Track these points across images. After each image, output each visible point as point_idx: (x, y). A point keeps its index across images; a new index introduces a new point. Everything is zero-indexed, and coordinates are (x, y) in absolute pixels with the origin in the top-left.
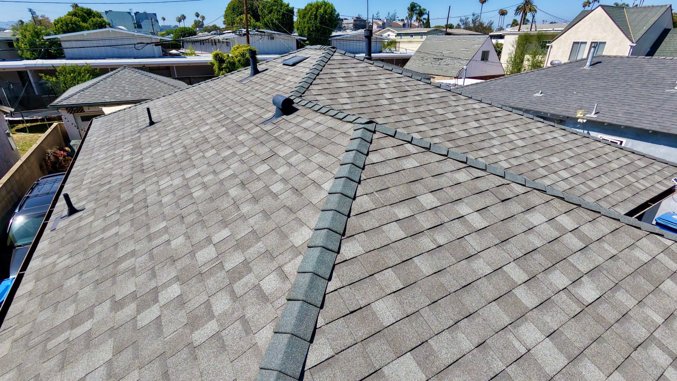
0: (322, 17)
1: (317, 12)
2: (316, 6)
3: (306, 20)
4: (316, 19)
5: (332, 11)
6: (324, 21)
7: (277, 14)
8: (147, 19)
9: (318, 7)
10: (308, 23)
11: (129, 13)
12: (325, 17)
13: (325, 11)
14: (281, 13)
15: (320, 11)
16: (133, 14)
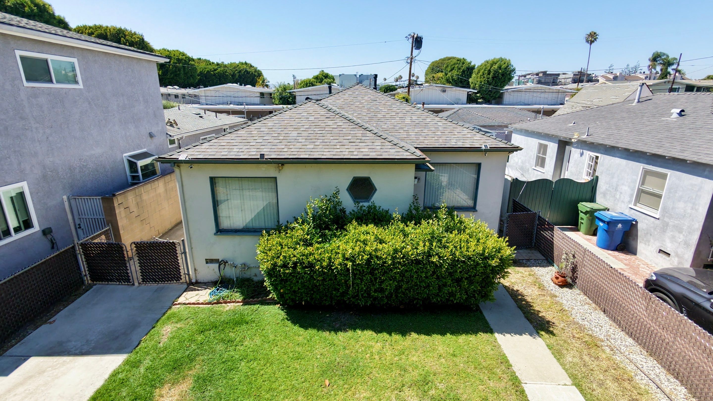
0: (496, 72)
1: (491, 68)
2: (491, 62)
3: (479, 75)
4: (489, 74)
5: (508, 66)
6: (497, 76)
7: (457, 71)
8: (367, 79)
9: (494, 63)
10: (481, 78)
11: (356, 75)
12: (499, 72)
13: (500, 68)
14: (461, 70)
15: (494, 66)
16: (358, 76)
